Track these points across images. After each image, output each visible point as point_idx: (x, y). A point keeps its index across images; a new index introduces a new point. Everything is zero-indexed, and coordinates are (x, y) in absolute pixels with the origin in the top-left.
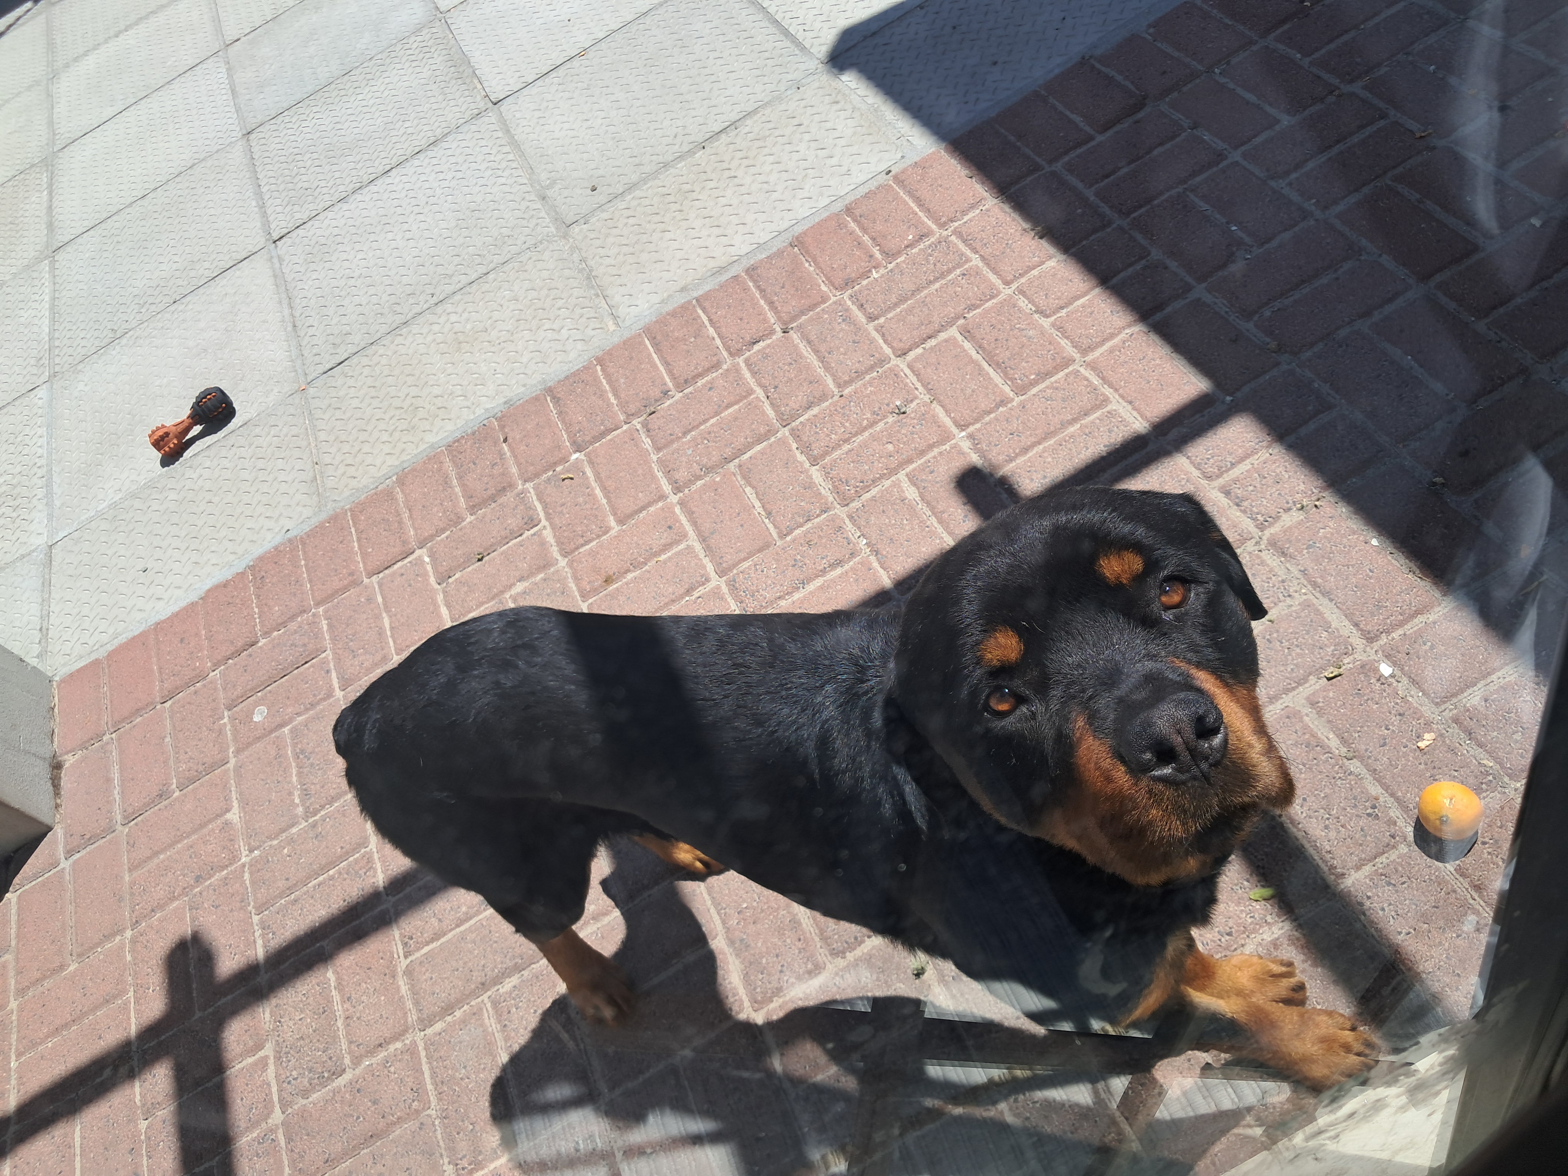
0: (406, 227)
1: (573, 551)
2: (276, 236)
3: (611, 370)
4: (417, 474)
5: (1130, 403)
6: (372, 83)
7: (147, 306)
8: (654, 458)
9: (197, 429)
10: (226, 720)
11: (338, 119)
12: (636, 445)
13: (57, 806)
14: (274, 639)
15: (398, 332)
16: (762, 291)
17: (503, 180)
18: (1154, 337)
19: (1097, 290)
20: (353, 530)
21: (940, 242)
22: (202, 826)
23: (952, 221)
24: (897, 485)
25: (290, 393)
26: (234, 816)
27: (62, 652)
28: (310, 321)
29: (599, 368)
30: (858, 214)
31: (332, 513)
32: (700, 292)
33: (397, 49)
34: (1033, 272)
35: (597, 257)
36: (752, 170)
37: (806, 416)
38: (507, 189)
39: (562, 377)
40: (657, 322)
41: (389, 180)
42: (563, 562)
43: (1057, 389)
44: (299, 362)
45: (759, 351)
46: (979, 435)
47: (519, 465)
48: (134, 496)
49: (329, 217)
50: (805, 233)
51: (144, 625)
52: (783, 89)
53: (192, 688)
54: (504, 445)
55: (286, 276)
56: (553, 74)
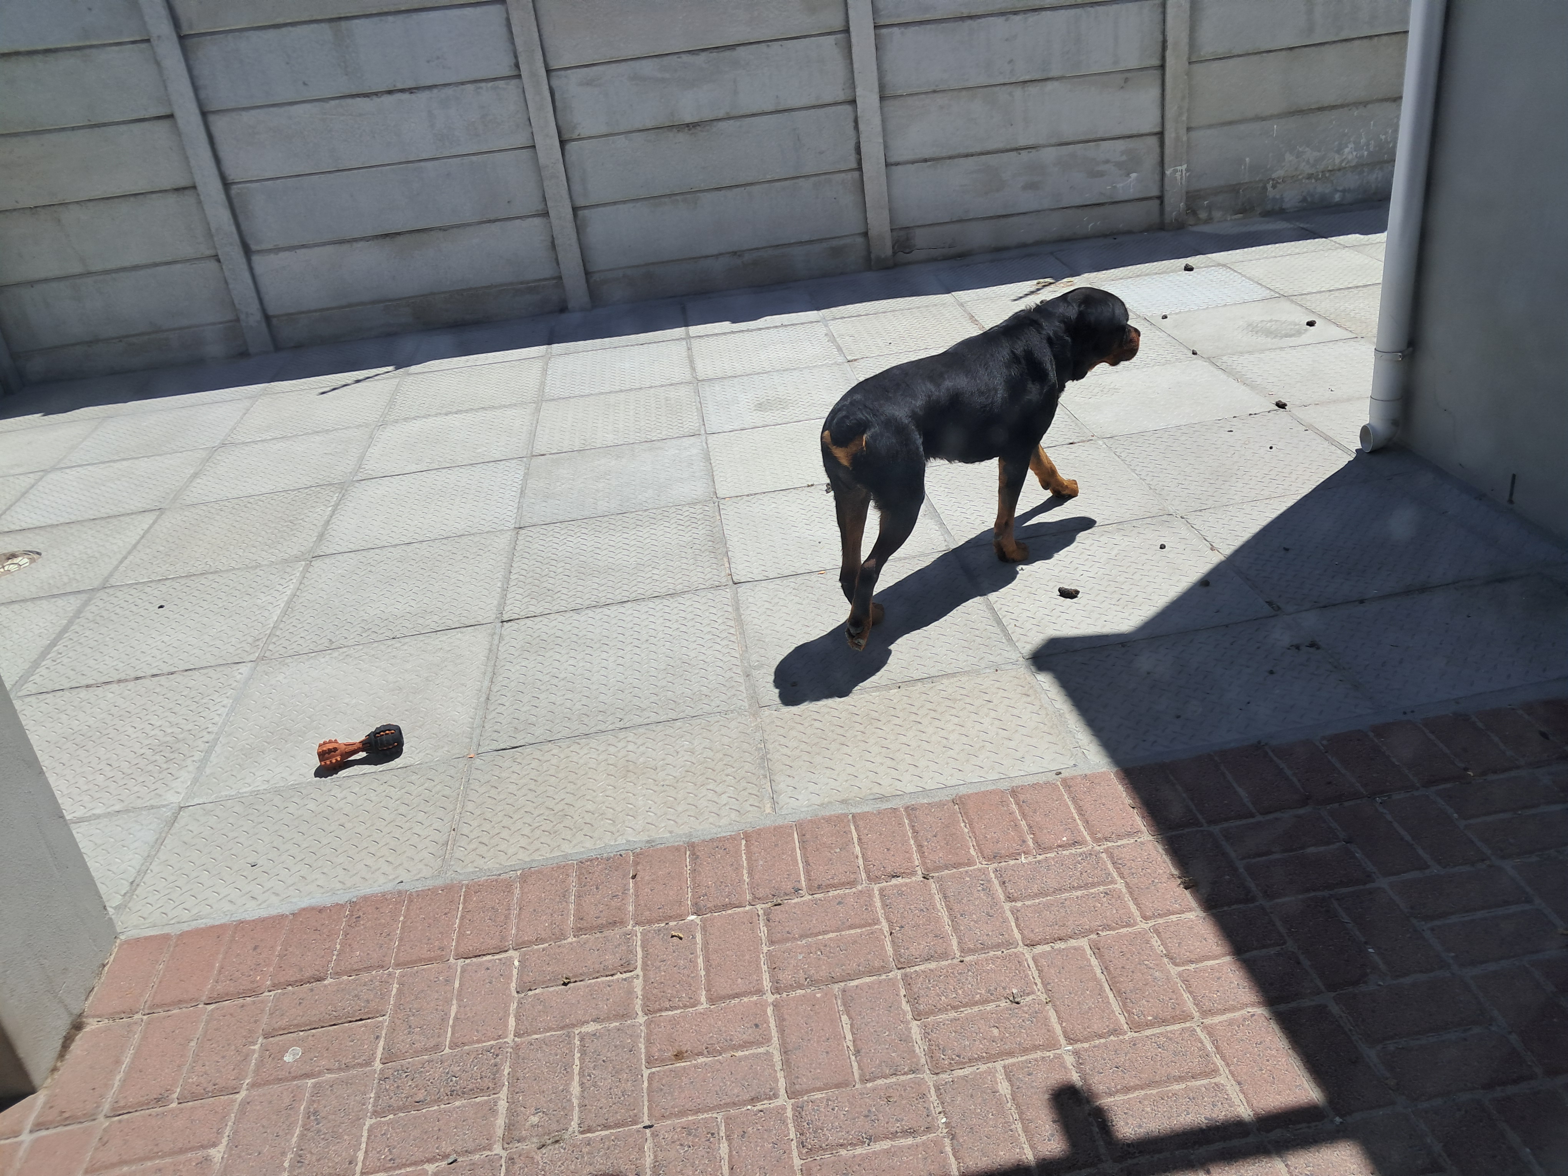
0: (621, 653)
1: (655, 1012)
2: (505, 618)
3: (754, 849)
4: (541, 877)
5: (1239, 1083)
6: (640, 529)
7: (369, 632)
8: (765, 949)
9: (362, 755)
10: (257, 1047)
11: (599, 545)
12: (752, 930)
13: (54, 1069)
14: (341, 983)
15: (577, 740)
16: (915, 832)
17: (718, 647)
18: (1274, 1026)
19: (1228, 959)
20: (461, 906)
21: (1091, 854)
22: (182, 1151)
23: (1107, 840)
24: (992, 1072)
25: (458, 756)
26: (217, 1154)
27: (139, 914)
28: (504, 700)
29: (744, 842)
30: (1021, 799)
31: (448, 882)
32: (858, 810)
33: (671, 511)
34: (1171, 917)
35: (777, 743)
36: (937, 723)
37: (922, 967)
38: (720, 656)
39: (708, 838)
40: (811, 821)
41: (622, 610)
42: (641, 1019)
43: (1170, 1039)
44: (478, 731)
45: (896, 885)
46: (1085, 1055)
47: (637, 906)
48: (278, 792)
49: (559, 620)
50: (969, 796)
51: (228, 918)
52: (983, 666)
53: (241, 1000)
54: (631, 880)
55: (500, 653)
56: (792, 579)
